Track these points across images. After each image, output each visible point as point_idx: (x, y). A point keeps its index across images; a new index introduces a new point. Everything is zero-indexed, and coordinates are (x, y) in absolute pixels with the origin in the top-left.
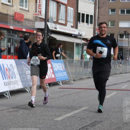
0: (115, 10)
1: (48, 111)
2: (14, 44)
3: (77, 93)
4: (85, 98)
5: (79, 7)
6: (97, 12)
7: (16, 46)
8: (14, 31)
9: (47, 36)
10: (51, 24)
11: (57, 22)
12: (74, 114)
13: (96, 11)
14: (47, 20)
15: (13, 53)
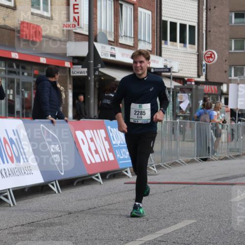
0: (244, 14)
1: (103, 229)
2: (22, 91)
3: (167, 193)
4: (185, 202)
5: (163, 9)
6: (204, 19)
7: (26, 95)
8: (22, 64)
9: (95, 72)
10: (102, 47)
11: (115, 43)
12: (162, 235)
13: (203, 16)
14: (93, 38)
15: (19, 112)
